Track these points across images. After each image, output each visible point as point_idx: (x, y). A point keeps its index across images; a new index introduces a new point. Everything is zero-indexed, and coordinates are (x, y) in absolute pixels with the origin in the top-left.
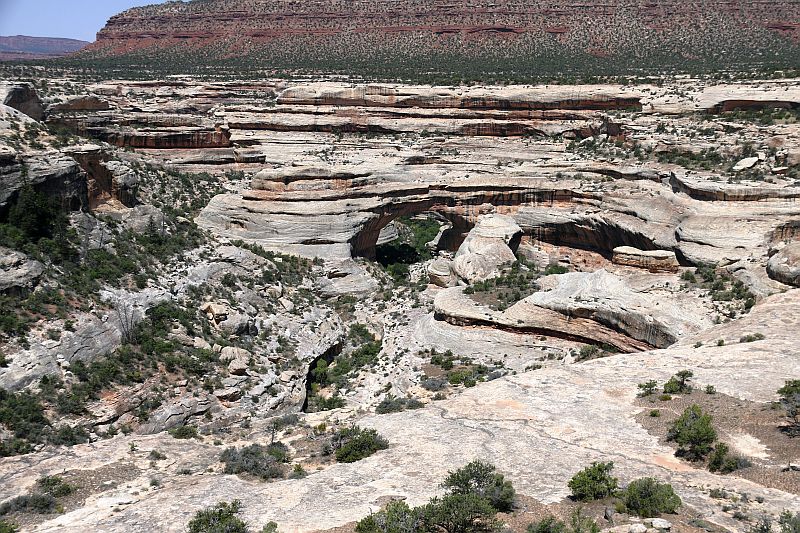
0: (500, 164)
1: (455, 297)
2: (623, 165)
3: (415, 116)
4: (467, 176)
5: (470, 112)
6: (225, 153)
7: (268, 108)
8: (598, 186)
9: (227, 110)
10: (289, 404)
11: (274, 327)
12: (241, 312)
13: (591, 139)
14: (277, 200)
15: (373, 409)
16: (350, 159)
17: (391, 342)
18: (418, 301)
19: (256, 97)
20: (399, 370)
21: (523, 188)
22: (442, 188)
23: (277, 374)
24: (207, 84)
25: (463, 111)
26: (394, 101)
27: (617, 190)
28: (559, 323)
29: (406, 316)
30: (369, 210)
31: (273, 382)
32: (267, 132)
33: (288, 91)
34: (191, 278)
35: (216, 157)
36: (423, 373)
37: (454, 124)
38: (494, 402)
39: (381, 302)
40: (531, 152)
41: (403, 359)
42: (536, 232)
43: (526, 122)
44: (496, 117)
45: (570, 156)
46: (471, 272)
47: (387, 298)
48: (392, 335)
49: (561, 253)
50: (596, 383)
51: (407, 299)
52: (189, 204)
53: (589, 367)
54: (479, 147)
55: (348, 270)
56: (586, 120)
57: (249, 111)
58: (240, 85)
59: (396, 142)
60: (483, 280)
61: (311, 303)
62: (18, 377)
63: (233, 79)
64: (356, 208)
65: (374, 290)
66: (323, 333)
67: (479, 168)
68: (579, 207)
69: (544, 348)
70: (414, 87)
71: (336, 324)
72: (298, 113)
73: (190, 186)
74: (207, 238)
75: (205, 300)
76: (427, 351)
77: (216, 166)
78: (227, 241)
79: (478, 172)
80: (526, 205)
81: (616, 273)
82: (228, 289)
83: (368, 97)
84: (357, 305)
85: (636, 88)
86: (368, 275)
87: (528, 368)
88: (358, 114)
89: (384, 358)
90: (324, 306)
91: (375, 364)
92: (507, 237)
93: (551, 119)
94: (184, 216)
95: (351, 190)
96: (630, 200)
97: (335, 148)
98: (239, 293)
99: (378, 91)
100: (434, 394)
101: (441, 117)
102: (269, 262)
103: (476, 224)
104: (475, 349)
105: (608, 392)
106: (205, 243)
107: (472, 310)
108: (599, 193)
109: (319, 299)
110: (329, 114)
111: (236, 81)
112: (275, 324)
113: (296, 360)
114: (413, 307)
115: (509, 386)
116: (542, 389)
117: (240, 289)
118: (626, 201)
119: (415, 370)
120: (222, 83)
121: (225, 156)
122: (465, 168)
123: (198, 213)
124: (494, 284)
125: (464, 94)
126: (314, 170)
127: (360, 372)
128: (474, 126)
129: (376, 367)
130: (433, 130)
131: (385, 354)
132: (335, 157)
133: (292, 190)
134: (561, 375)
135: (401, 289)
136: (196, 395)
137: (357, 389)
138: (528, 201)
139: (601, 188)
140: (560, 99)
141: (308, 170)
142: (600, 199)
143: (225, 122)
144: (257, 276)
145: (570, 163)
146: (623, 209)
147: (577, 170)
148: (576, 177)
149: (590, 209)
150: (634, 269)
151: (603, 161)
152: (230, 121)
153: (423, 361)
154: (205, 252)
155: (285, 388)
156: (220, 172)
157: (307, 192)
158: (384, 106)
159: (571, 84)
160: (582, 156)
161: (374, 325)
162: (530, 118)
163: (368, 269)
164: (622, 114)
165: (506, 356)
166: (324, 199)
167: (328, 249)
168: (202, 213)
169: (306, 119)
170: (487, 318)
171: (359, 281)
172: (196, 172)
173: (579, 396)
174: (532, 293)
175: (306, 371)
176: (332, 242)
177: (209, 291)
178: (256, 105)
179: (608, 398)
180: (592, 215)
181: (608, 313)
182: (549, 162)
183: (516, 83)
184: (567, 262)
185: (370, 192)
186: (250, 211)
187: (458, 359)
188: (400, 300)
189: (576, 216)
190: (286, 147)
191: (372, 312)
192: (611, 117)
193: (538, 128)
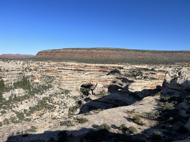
1: (93, 97)
2: (119, 77)
3: (87, 68)
6: (56, 73)
8: (115, 79)
9: (57, 66)
11: (63, 101)
14: (64, 81)
22: (91, 79)
23: (64, 109)
24: (54, 62)
25: (94, 68)
27: (118, 80)
28: (109, 101)
30: (79, 83)
32: (63, 70)
33: (67, 64)
34: (50, 93)
40: (104, 74)
42: (105, 86)
44: (99, 69)
54: (96, 73)
55: (76, 92)
56: (113, 69)
59: (83, 72)
60: (97, 94)
62: (20, 109)
63: (58, 62)
66: (71, 102)
70: (86, 64)
72: (68, 67)
74: (53, 87)
76: (88, 105)
78: (56, 87)
83: (79, 65)
85: (120, 65)
86: (79, 93)
90: (71, 98)
92: (101, 87)
93: (108, 69)
94: (49, 83)
95: (76, 79)
98: (58, 96)
101: (91, 68)
102: (63, 91)
110: (73, 67)
113: (67, 107)
126: (71, 76)
128: (96, 70)
130: (89, 70)
132: (74, 74)
137: (77, 112)
140: (109, 66)
144: (61, 93)
146: (119, 83)
148: (111, 78)
151: (115, 76)
155: (65, 112)
156: (55, 76)
157: (69, 79)
158: (82, 66)
159: (111, 64)
160: (112, 75)
162: (104, 69)
166: (72, 81)
168: (52, 82)
172: (51, 76)
176: (73, 88)
177: (53, 95)
178: (61, 66)
182: (107, 76)
185: (79, 80)
186: (60, 82)
189: (111, 84)
192: (117, 69)
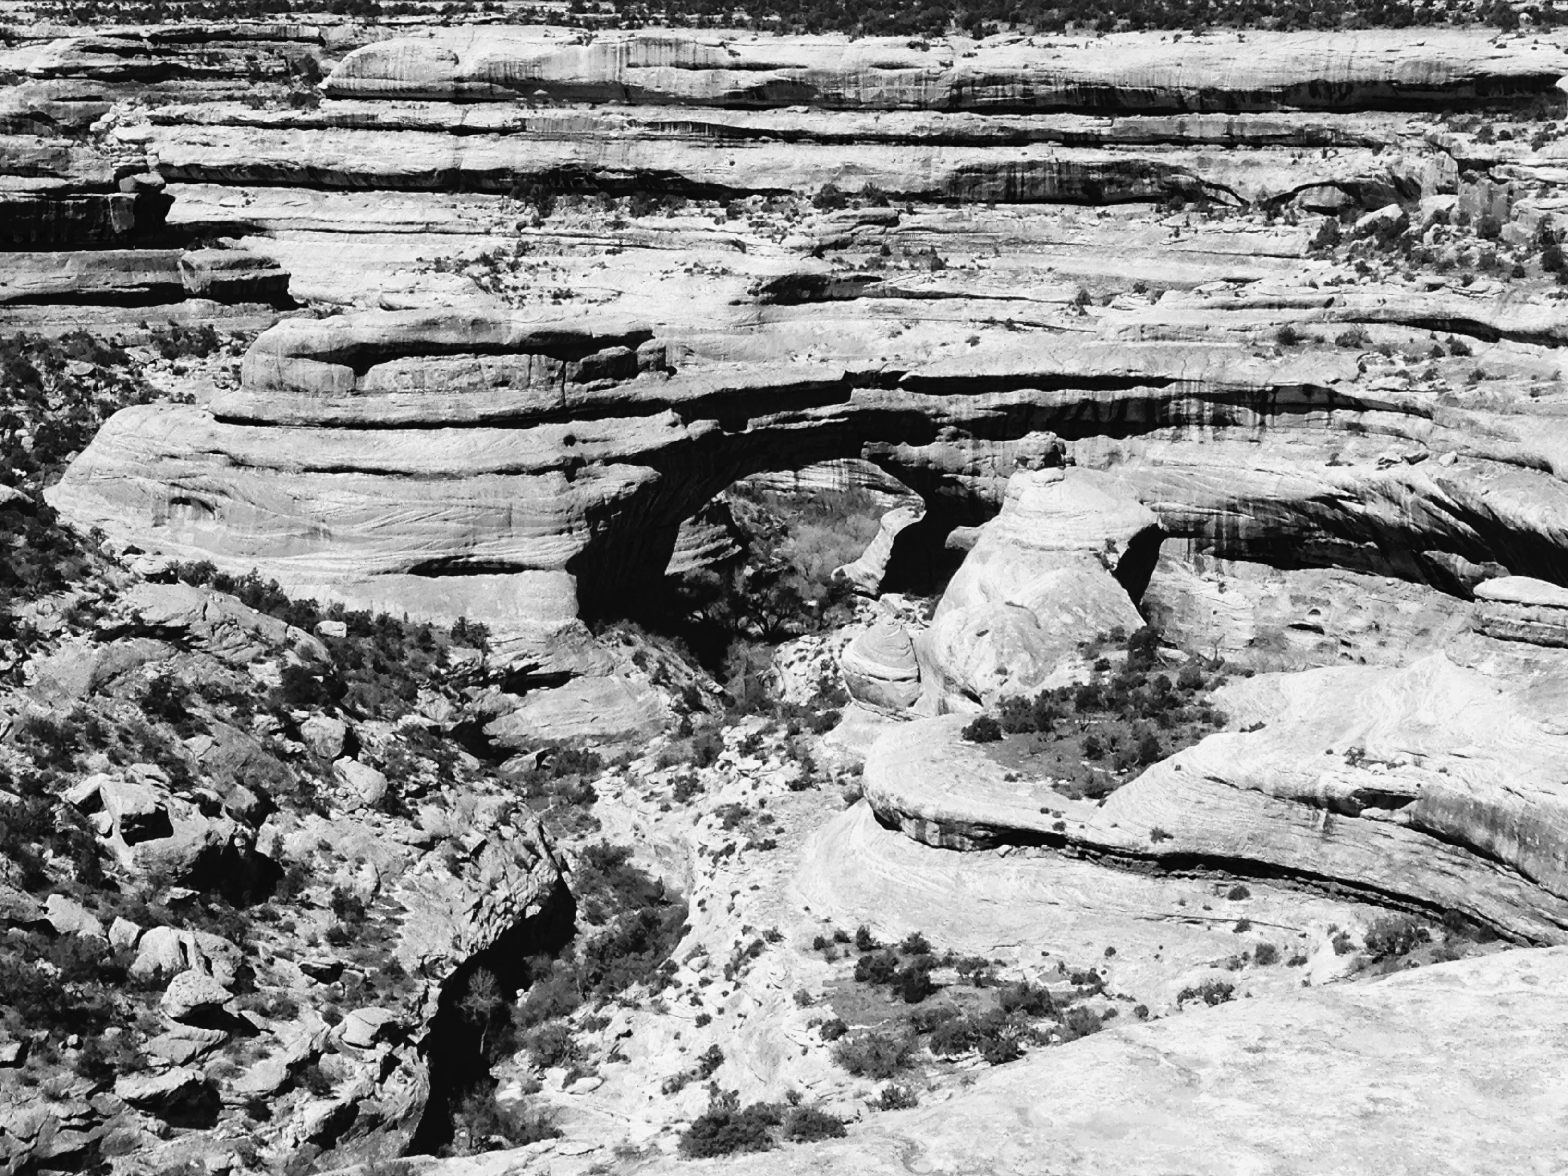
0: (1083, 300)
1: (937, 753)
2: (1504, 298)
3: (793, 137)
4: (974, 341)
5: (980, 123)
6: (150, 265)
7: (296, 114)
8: (1418, 370)
9: (158, 121)
10: (375, 1121)
11: (318, 860)
12: (210, 809)
13: (1392, 211)
14: (331, 424)
15: (670, 1143)
16: (574, 283)
17: (717, 907)
18: (809, 766)
19: (256, 75)
20: (747, 1005)
21: (1162, 382)
22: (889, 381)
23: (333, 1019)
24: (89, 34)
25: (957, 121)
26: (723, 90)
27: (1484, 387)
28: (1292, 838)
29: (768, 820)
30: (639, 459)
31: (318, 1046)
32: (295, 195)
33: (365, 58)
34: (36, 693)
35: (117, 280)
36: (828, 1013)
37: (926, 162)
38: (1082, 1116)
39: (684, 770)
40: (1187, 256)
41: (759, 965)
42: (1210, 528)
43: (1173, 157)
44: (1071, 140)
45: (1323, 270)
46: (990, 666)
47: (707, 757)
48: (724, 880)
49: (1296, 600)
50: (1430, 1050)
51: (774, 761)
52: (27, 442)
53: (1407, 994)
54: (1015, 242)
55: (569, 663)
56: (1376, 147)
57: (233, 122)
58: (200, 37)
59: (731, 225)
60: (1031, 694)
61: (445, 774)
63: (177, 16)
64: (595, 450)
65: (660, 728)
66: (486, 876)
67: (1012, 311)
68: (1352, 443)
69: (1243, 926)
70: (791, 40)
71: (530, 847)
72: (399, 127)
73: (32, 377)
74: (89, 558)
75: (85, 769)
76: (841, 938)
77: (119, 311)
78: (160, 565)
79: (1010, 325)
80: (1176, 438)
81: (1488, 666)
82: (163, 730)
83: (635, 77)
84: (603, 783)
85: (1543, 38)
86: (640, 678)
87: (1187, 994)
88: (600, 132)
89: (696, 962)
90: (490, 783)
91: (665, 982)
92: (1111, 546)
93: (1257, 143)
94: (12, 481)
95: (578, 392)
96: (1530, 420)
97: (524, 249)
98: (199, 743)
99: (670, 55)
100: (877, 1089)
101: (883, 139)
102: (304, 638)
103: (1006, 503)
104: (1004, 932)
105: (1475, 1082)
106: (85, 572)
107: (994, 795)
108: (1424, 398)
109: (471, 762)
110: (504, 131)
111: (189, 23)
112: (325, 847)
113: (394, 971)
114: (796, 786)
115: (1133, 1061)
116: (1248, 1069)
117: (202, 728)
118: (1515, 425)
119: (804, 1000)
120: (143, 30)
121: (150, 277)
122: (965, 314)
123: (60, 472)
124: (1070, 707)
125: (961, 67)
126: (452, 322)
127: (612, 1011)
128: (993, 170)
129: (669, 992)
130: (855, 184)
131: (699, 951)
132: (523, 277)
133: (379, 391)
134: (1309, 1021)
135: (752, 725)
136: (53, 1097)
137: (604, 1068)
138: (1181, 421)
139: (1429, 376)
140: (1288, 81)
141: (432, 324)
142: (1427, 414)
143: (152, 161)
144: (262, 687)
145: (1323, 294)
146: (1506, 449)
147: (1347, 319)
148: (1343, 343)
149: (1392, 449)
150: (1546, 655)
151: (1433, 287)
152: (165, 157)
153: (830, 972)
154: (84, 606)
155: (358, 1068)
156: (132, 331)
157: (430, 397)
158: (691, 103)
159: (1322, 26)
160: (1363, 269)
161: (660, 851)
162: (1184, 142)
163: (639, 659)
164: (1497, 129)
165: (1111, 952)
166: (486, 421)
167: (504, 591)
168: (71, 470)
169: (426, 149)
170: (1046, 824)
171: (608, 700)
172: (50, 332)
173: (1377, 1093)
174: (1197, 738)
175: (430, 1009)
176: (516, 568)
177: (98, 739)
178: (257, 103)
179: (1479, 1103)
180: (1402, 471)
181: (1459, 806)
182: (1252, 294)
183: (1138, 25)
184: (1318, 630)
185: (646, 394)
186: (237, 463)
187: (948, 962)
188: (750, 762)
189: (1343, 476)
190: (359, 246)
191: (654, 807)
192: (1462, 138)
193: (1210, 176)
